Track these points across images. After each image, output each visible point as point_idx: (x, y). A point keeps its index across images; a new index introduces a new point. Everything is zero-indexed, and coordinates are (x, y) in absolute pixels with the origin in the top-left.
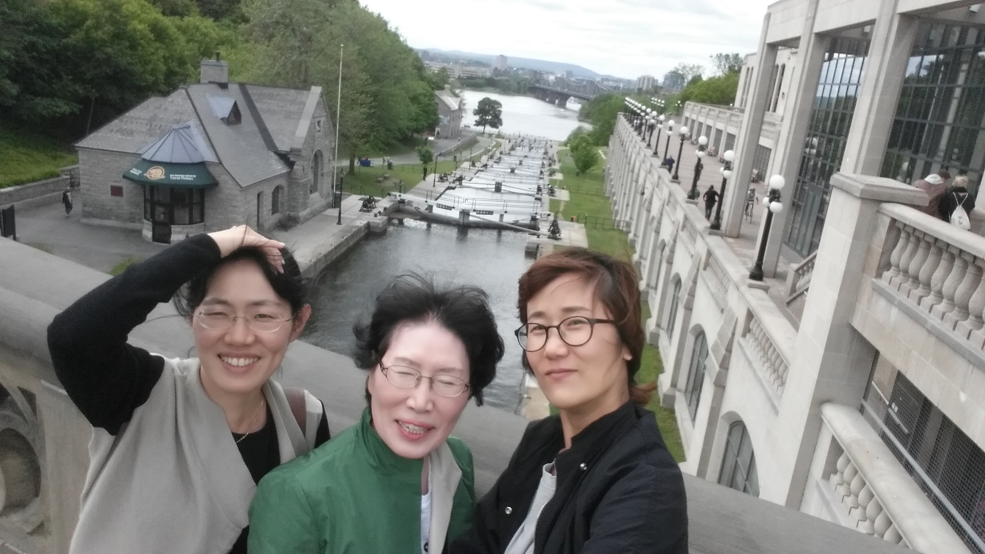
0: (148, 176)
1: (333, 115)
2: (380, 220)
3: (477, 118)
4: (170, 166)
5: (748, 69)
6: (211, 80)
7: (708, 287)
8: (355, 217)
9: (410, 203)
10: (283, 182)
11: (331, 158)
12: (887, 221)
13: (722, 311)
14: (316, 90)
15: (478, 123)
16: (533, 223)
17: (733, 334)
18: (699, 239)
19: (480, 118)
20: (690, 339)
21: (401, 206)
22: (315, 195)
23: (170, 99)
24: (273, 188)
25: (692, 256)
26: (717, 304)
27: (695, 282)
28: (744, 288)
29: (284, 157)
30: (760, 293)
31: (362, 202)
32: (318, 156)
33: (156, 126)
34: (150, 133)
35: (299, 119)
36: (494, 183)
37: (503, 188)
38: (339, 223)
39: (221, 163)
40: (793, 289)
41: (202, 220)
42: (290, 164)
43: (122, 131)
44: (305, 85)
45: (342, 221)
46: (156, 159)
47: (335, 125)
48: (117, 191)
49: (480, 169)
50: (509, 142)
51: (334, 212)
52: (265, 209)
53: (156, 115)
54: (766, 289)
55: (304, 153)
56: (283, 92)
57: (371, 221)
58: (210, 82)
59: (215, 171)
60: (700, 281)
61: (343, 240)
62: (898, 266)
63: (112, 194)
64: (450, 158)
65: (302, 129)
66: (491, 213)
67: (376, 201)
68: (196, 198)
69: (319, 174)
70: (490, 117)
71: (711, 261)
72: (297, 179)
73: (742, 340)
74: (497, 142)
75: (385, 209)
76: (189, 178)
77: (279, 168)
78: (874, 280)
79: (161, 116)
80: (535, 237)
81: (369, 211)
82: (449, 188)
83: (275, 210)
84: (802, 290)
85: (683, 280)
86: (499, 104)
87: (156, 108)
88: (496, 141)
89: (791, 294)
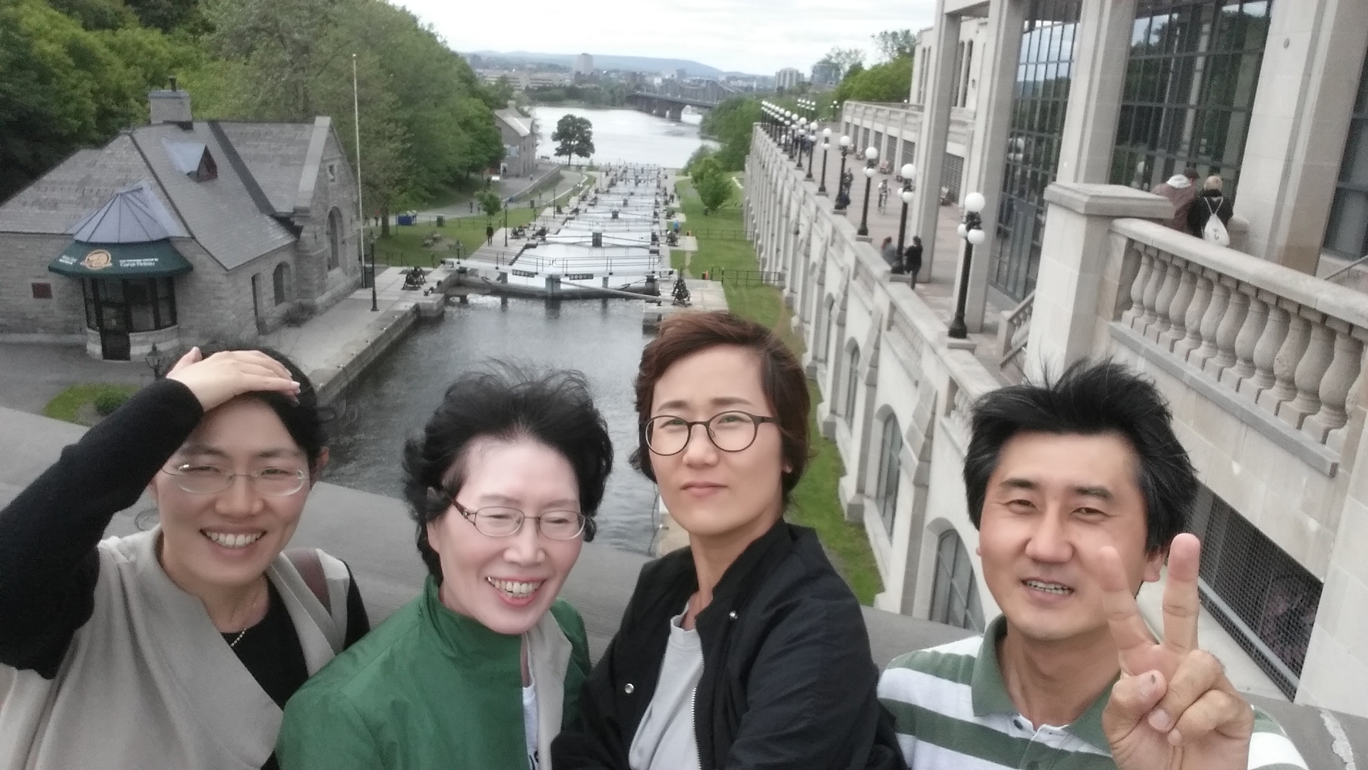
0: (87, 266)
1: (351, 157)
2: (433, 300)
3: (558, 144)
4: (120, 249)
5: (924, 50)
6: (167, 118)
7: (895, 353)
8: (397, 298)
9: (474, 272)
10: (287, 258)
11: (354, 217)
12: (1124, 242)
13: (916, 384)
14: (323, 122)
15: (560, 152)
16: (650, 285)
17: (934, 414)
18: (878, 289)
19: (563, 144)
20: (877, 426)
21: (462, 277)
22: (336, 273)
23: (107, 151)
24: (273, 267)
25: (870, 313)
26: (909, 375)
27: (877, 348)
28: (943, 351)
29: (286, 222)
30: (965, 355)
31: (405, 276)
32: (334, 217)
33: (92, 190)
34: (84, 201)
35: (302, 165)
36: (591, 234)
37: (604, 240)
38: (374, 308)
39: (193, 238)
40: (1008, 346)
41: (174, 322)
42: (295, 231)
43: (38, 203)
44: (307, 117)
45: (378, 305)
46: (97, 238)
47: (354, 170)
48: (41, 291)
49: (569, 216)
50: (607, 175)
51: (366, 294)
52: (264, 297)
53: (89, 176)
54: (972, 349)
55: (313, 214)
56: (275, 129)
57: (420, 301)
58: (167, 123)
59: (187, 251)
60: (883, 346)
61: (383, 332)
62: (1141, 302)
63: (35, 296)
64: (526, 204)
65: (308, 178)
66: (590, 276)
67: (425, 274)
68: (162, 291)
69: (339, 241)
70: (577, 142)
71: (896, 317)
72: (307, 251)
73: (945, 421)
74: (590, 177)
75: (439, 283)
76: (147, 263)
77: (280, 237)
78: (1112, 324)
79: (97, 177)
80: (655, 304)
81: (415, 289)
82: (527, 247)
83: (279, 297)
84: (1018, 347)
85: (861, 347)
86: (588, 124)
87: (89, 165)
88: (588, 176)
89: (1005, 353)
